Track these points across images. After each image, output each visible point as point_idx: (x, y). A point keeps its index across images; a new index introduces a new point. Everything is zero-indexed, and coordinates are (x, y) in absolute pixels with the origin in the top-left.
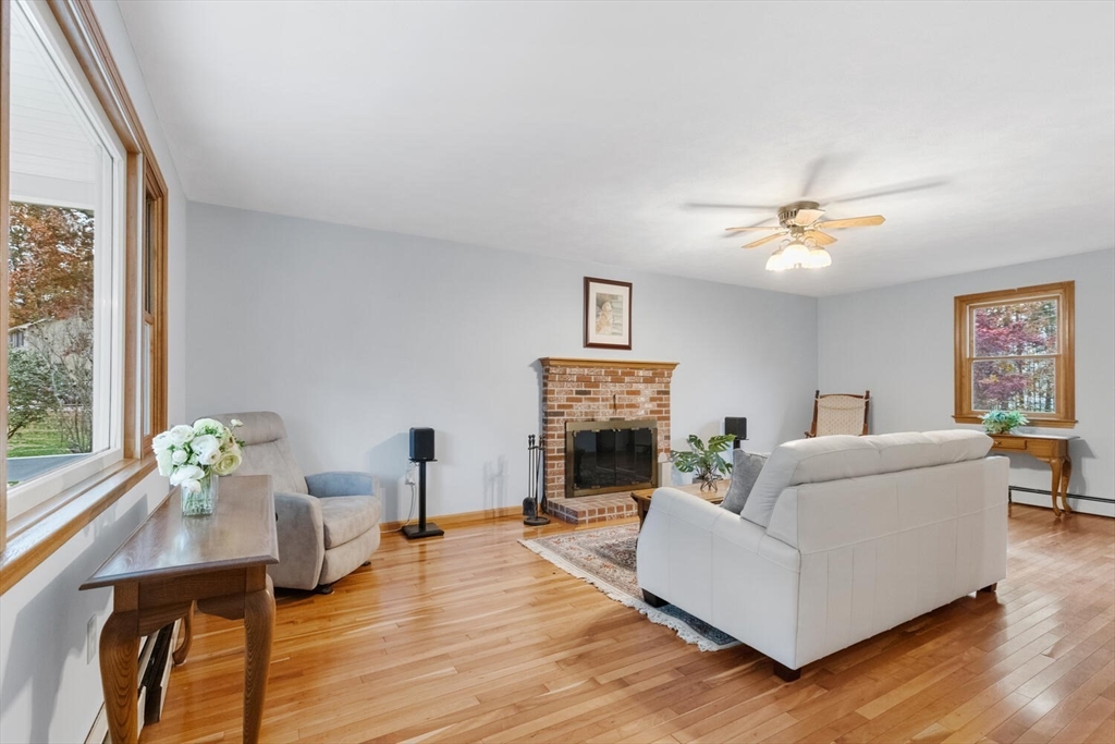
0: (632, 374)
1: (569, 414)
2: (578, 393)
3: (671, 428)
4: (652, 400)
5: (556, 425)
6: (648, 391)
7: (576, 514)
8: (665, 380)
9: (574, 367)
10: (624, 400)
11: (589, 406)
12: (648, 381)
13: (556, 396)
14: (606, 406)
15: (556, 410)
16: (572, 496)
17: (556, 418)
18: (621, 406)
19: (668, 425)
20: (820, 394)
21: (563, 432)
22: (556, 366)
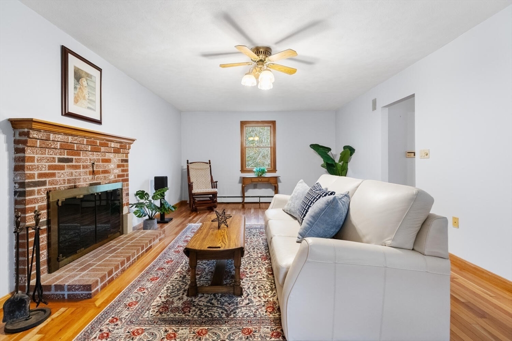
0: (106, 145)
1: (51, 183)
2: (60, 160)
3: (129, 187)
4: (119, 166)
5: (36, 196)
6: (116, 159)
7: (88, 287)
8: (126, 151)
9: (59, 133)
10: (100, 166)
11: (72, 174)
12: (117, 151)
13: (36, 163)
14: (86, 173)
15: (36, 179)
16: (57, 268)
17: (36, 189)
18: (98, 173)
19: (128, 185)
20: (189, 162)
21: (45, 203)
22: (39, 130)
